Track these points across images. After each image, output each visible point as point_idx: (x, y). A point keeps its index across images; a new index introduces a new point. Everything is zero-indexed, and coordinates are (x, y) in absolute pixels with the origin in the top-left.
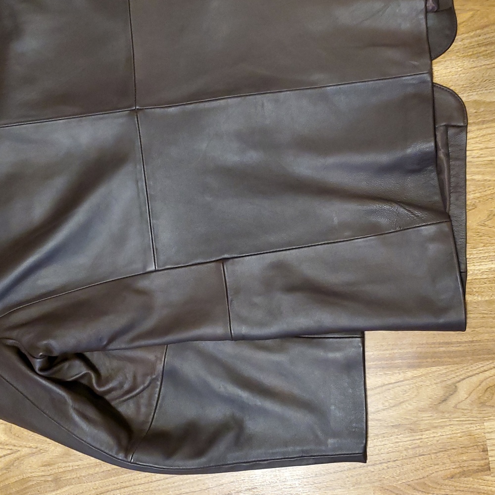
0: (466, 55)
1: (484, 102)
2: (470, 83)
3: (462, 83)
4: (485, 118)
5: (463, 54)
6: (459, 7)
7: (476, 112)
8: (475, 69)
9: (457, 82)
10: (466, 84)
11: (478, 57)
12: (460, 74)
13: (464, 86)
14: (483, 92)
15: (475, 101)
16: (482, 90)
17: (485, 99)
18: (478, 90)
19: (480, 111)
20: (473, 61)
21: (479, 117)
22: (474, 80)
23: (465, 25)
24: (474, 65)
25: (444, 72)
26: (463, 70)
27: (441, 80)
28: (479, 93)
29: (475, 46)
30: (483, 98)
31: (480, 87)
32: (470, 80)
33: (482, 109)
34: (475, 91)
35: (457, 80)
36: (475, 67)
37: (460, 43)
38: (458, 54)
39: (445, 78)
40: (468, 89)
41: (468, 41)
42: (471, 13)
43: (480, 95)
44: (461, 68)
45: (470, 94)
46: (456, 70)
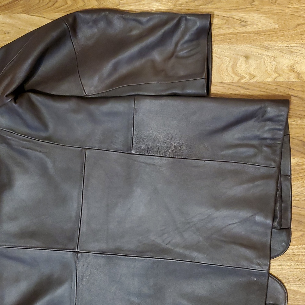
0: (294, 259)
1: (300, 292)
2: (293, 278)
3: (288, 277)
4: (299, 303)
5: (292, 258)
6: (294, 228)
7: (294, 298)
8: (297, 270)
9: (285, 276)
10: (290, 278)
11: (301, 262)
12: (288, 271)
13: (289, 279)
14: (301, 286)
15: (295, 291)
16: (300, 284)
17: (301, 291)
18: (297, 284)
19: (297, 298)
20: (297, 264)
21: (295, 301)
22: (296, 277)
23: (296, 240)
24: (298, 267)
25: (278, 268)
26: (290, 269)
27: (275, 272)
28: (297, 286)
29: (300, 255)
30: (300, 290)
31: (299, 282)
32: (294, 276)
33: (298, 297)
34: (295, 284)
35: (285, 274)
36: (298, 269)
37: (291, 251)
38: (288, 257)
39: (278, 271)
40: (291, 282)
41: (297, 251)
42: (302, 233)
43: (299, 287)
44: (289, 267)
45: (292, 285)
46: (286, 268)
